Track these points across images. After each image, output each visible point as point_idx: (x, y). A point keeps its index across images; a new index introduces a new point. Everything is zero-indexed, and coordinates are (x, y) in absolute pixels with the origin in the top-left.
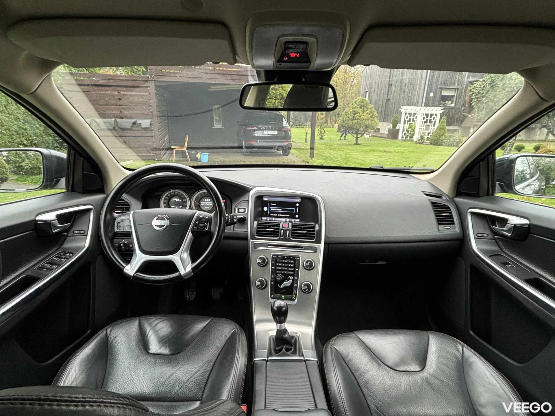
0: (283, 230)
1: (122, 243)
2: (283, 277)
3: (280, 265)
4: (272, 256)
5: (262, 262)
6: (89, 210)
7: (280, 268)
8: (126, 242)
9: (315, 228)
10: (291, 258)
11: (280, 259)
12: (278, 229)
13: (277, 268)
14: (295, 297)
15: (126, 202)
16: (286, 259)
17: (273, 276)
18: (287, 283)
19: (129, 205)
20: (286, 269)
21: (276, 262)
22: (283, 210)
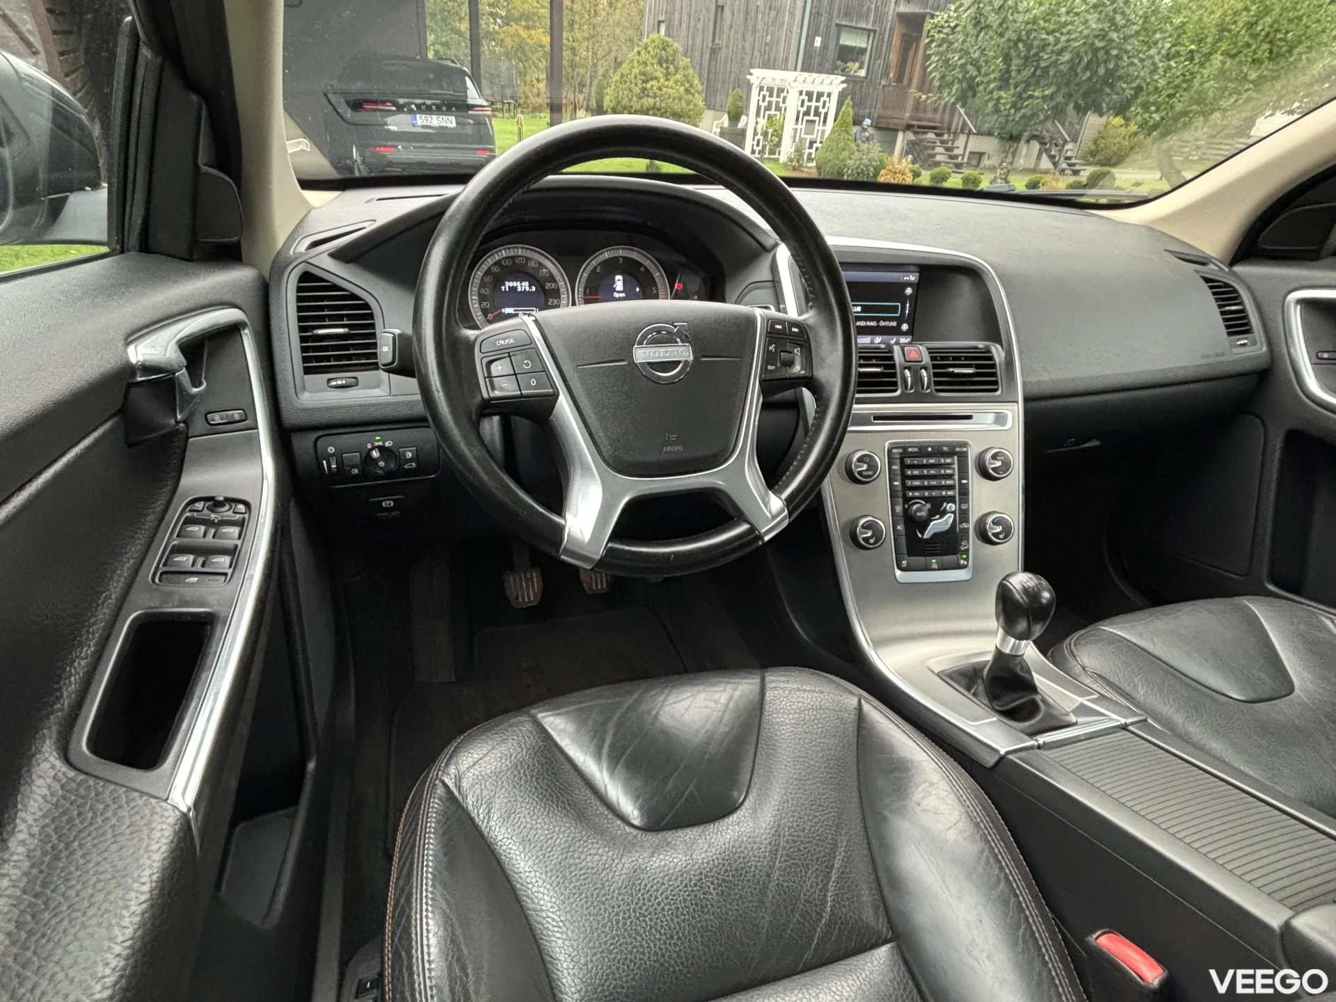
0: (909, 368)
1: (374, 448)
2: (929, 506)
3: (916, 472)
4: (890, 451)
5: (867, 470)
6: (233, 330)
7: (917, 483)
8: (387, 444)
9: (991, 358)
10: (945, 449)
11: (913, 455)
12: (893, 366)
13: (909, 483)
14: (967, 559)
15: (354, 297)
16: (929, 455)
17: (899, 509)
18: (939, 525)
19: (366, 306)
20: (934, 483)
21: (904, 466)
22: (865, 309)
